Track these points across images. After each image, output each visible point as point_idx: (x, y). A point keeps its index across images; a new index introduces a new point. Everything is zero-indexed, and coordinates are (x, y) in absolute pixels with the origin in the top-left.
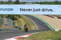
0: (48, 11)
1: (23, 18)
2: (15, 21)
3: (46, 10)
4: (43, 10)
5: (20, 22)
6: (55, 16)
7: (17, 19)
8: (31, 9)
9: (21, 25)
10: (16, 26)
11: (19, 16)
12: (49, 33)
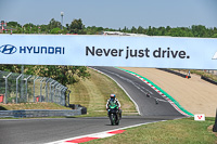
0: (174, 57)
1: (95, 79)
2: (69, 87)
3: (166, 54)
4: (157, 54)
5: (84, 89)
6: (193, 71)
7: (74, 81)
8: (121, 51)
9: (87, 99)
10: (72, 101)
11: (82, 71)
12: (174, 127)
